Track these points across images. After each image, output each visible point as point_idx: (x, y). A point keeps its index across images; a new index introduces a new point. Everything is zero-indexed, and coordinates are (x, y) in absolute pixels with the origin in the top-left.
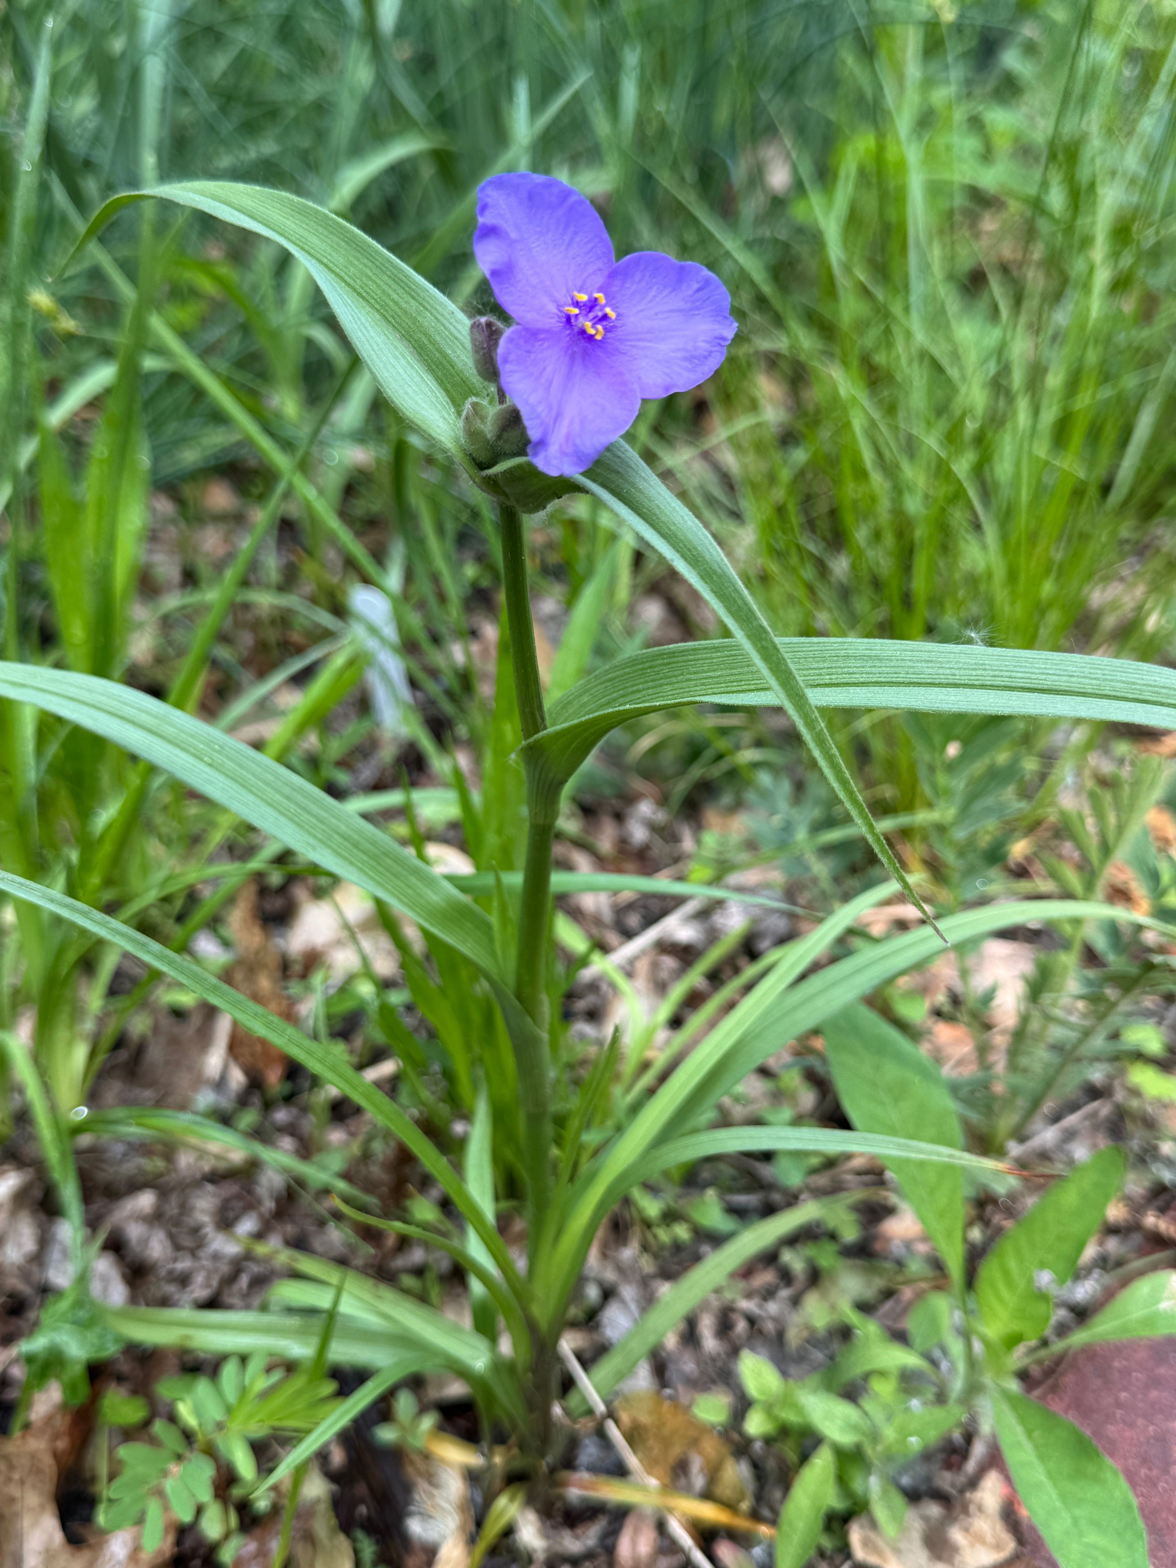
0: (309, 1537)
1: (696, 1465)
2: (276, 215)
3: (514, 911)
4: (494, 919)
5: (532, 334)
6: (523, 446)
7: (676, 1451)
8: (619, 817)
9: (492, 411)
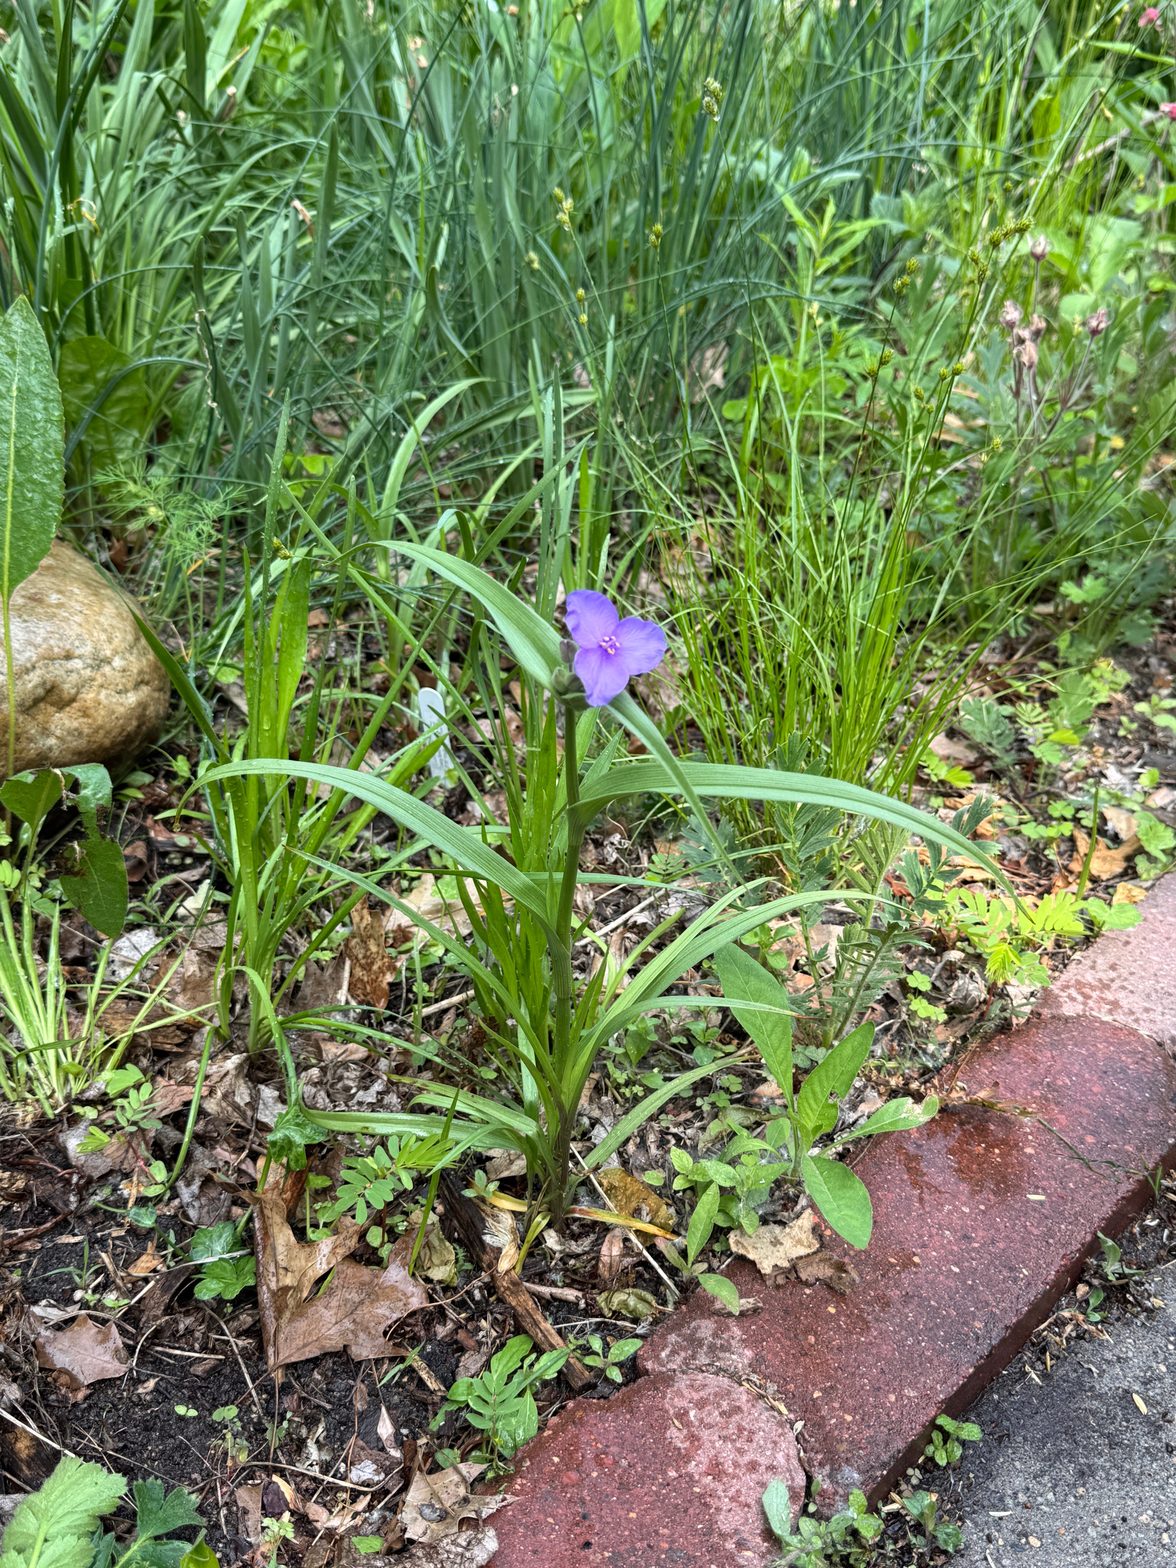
0: (428, 1245)
1: (645, 1209)
2: (466, 574)
3: (558, 891)
4: (548, 896)
5: (586, 651)
6: (581, 689)
7: (634, 1205)
8: (598, 844)
9: (567, 674)
